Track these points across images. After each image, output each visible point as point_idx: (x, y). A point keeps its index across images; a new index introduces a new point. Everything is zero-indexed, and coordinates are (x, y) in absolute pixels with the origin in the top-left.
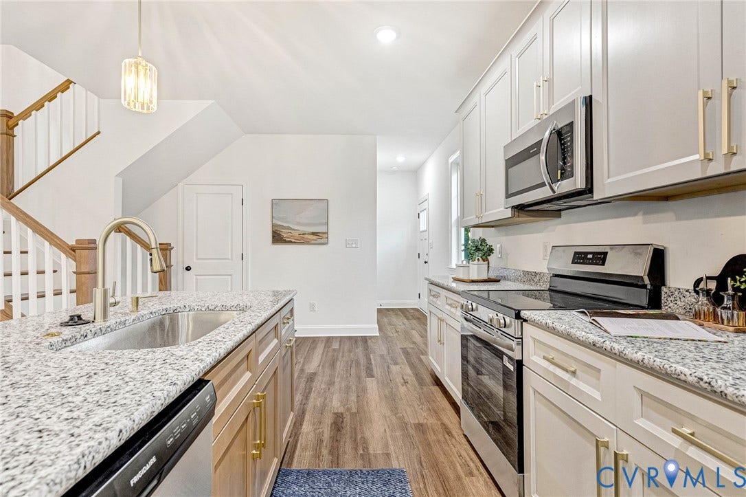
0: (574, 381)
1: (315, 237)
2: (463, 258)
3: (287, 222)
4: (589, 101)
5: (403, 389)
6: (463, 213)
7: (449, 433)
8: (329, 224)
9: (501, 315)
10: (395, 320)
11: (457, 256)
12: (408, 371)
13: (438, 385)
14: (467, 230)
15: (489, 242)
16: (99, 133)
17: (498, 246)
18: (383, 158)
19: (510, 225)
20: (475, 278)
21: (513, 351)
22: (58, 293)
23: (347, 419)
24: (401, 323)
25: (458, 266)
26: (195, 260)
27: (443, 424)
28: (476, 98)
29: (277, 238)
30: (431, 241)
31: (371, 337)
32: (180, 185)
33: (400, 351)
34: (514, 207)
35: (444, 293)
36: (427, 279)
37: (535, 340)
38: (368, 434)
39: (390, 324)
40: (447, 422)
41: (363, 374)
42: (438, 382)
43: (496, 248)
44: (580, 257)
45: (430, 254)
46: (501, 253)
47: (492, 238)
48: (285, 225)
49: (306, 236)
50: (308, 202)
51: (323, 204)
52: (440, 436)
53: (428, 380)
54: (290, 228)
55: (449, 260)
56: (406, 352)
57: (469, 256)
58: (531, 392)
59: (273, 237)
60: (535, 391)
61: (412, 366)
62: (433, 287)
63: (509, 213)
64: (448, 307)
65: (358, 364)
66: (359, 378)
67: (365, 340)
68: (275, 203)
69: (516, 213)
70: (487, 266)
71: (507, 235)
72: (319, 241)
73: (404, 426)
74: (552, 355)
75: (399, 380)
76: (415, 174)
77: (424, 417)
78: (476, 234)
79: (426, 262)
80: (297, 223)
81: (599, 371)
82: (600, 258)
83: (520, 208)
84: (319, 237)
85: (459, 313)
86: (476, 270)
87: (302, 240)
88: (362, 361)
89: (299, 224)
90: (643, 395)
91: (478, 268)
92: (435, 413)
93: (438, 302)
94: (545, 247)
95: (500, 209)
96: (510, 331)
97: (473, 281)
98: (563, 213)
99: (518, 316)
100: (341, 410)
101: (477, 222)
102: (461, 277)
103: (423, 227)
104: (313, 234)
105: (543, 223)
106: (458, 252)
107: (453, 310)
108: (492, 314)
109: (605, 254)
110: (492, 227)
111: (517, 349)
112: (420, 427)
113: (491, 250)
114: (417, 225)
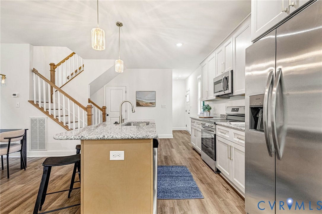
0: (225, 135)
1: (151, 104)
2: (202, 111)
3: (141, 99)
4: (232, 71)
5: (183, 151)
6: (202, 97)
7: (198, 159)
8: (156, 100)
9: (211, 124)
10: (178, 134)
11: (200, 110)
12: (185, 147)
13: (194, 150)
14: (204, 102)
15: (210, 106)
16: (83, 70)
17: (213, 107)
18: (175, 75)
19: (216, 101)
20: (206, 117)
21: (214, 132)
22: (72, 122)
23: (168, 157)
24: (180, 135)
25: (201, 113)
26: (110, 112)
27: (196, 158)
28: (206, 62)
29: (138, 105)
30: (191, 106)
31: (170, 139)
32: (105, 86)
33: (181, 142)
34: (216, 96)
35: (196, 121)
36: (190, 118)
37: (219, 129)
38: (175, 159)
39: (176, 135)
40: (197, 157)
41: (170, 148)
42: (194, 149)
43: (212, 108)
44: (233, 110)
45: (190, 110)
46: (214, 109)
47: (211, 105)
48: (141, 100)
49: (148, 104)
50: (148, 92)
51: (154, 93)
52: (195, 160)
53: (191, 149)
54: (142, 101)
55: (197, 112)
56: (183, 143)
57: (204, 110)
58: (218, 141)
59: (137, 104)
60: (219, 140)
61: (185, 146)
62: (192, 120)
63: (215, 98)
64: (197, 125)
65: (168, 146)
66: (169, 148)
67: (168, 139)
68: (137, 93)
69: (217, 98)
70: (209, 113)
71: (216, 104)
72: (153, 106)
73: (185, 158)
74: (222, 131)
75: (182, 149)
76: (185, 81)
77: (190, 156)
78: (206, 103)
79: (189, 113)
80: (145, 99)
81: (229, 131)
82: (237, 110)
83: (218, 96)
84: (152, 104)
85: (201, 126)
86: (206, 114)
87: (146, 105)
88: (169, 144)
89: (145, 100)
90: (235, 134)
91: (207, 114)
92: (194, 156)
93: (194, 124)
94: (226, 107)
95: (213, 96)
96: (213, 128)
97: (205, 118)
98: (230, 97)
99: (215, 123)
100: (166, 155)
101: (206, 100)
102: (201, 116)
103: (188, 100)
104: (150, 103)
105: (225, 100)
106: (201, 109)
107: (199, 126)
108: (209, 124)
109: (239, 109)
110: (211, 101)
111: (215, 131)
112: (190, 158)
113: (210, 108)
114: (185, 100)
